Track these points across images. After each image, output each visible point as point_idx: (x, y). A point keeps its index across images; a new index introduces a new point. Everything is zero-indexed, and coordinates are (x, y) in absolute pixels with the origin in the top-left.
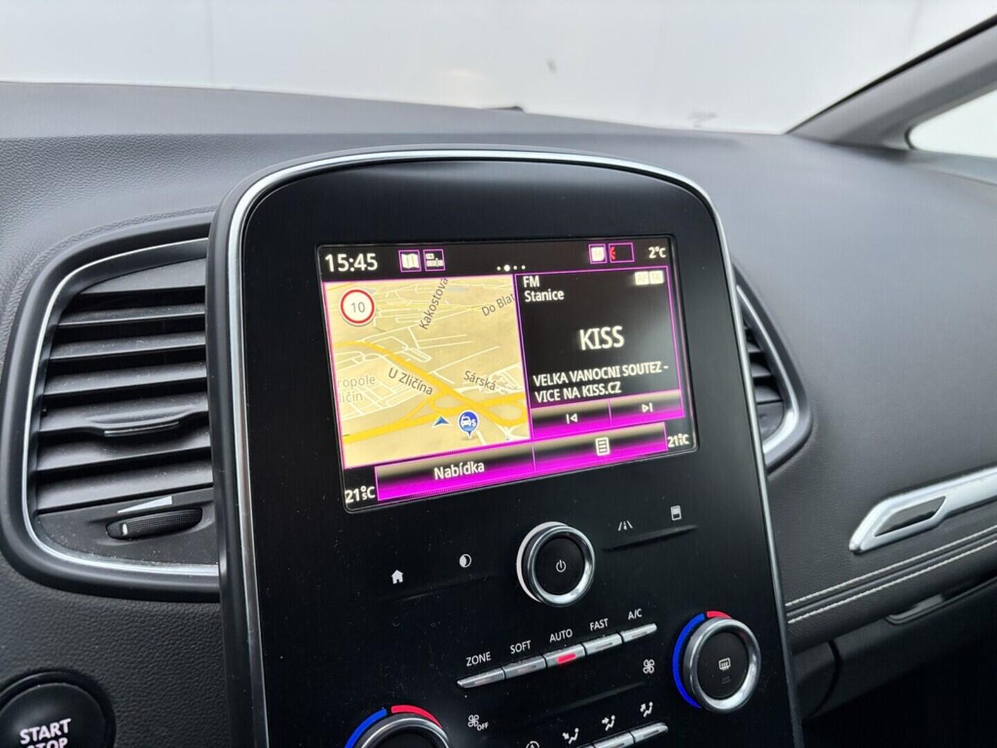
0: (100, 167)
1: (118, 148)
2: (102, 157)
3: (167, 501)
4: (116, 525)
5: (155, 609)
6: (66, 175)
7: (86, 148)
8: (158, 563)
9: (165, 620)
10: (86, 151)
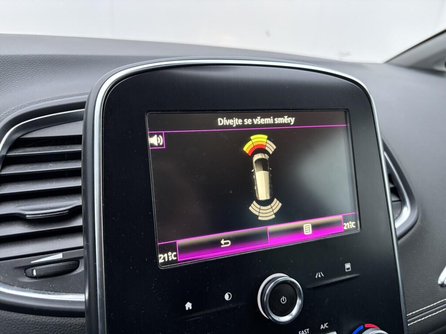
0: (38, 71)
1: (48, 61)
2: (40, 66)
3: (59, 256)
4: (29, 270)
5: (49, 321)
6: (19, 75)
7: (31, 61)
8: (52, 293)
9: (54, 327)
10: (31, 62)
